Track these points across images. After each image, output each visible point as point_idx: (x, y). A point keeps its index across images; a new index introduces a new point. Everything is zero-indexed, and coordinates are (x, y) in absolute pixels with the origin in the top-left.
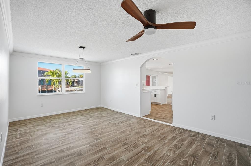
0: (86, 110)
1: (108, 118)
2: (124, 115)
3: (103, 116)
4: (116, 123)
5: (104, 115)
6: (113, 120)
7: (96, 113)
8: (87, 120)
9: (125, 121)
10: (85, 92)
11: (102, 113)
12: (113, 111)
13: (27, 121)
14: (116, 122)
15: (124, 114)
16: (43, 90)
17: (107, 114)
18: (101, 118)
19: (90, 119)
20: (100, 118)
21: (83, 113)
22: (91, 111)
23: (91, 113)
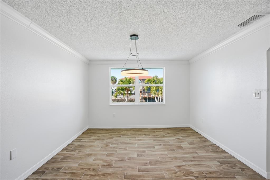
0: (164, 129)
1: (186, 153)
2: (222, 155)
3: (180, 148)
4: (192, 173)
5: (184, 145)
6: (192, 161)
7: (174, 138)
8: (150, 147)
9: (214, 175)
10: (165, 104)
11: (184, 138)
12: (205, 140)
13: (98, 131)
14: (193, 169)
15: (224, 152)
16: (149, 97)
17: (191, 144)
18: (174, 150)
19: (156, 147)
20: (171, 150)
21: (157, 133)
22: (170, 132)
23: (168, 135)
